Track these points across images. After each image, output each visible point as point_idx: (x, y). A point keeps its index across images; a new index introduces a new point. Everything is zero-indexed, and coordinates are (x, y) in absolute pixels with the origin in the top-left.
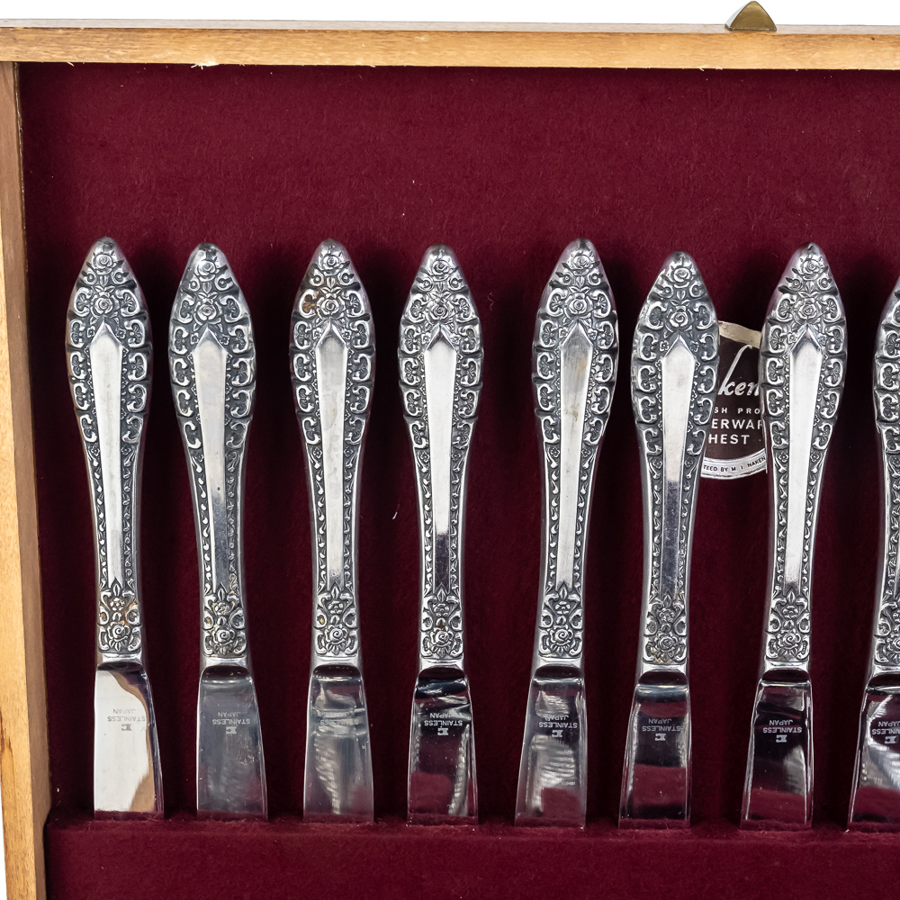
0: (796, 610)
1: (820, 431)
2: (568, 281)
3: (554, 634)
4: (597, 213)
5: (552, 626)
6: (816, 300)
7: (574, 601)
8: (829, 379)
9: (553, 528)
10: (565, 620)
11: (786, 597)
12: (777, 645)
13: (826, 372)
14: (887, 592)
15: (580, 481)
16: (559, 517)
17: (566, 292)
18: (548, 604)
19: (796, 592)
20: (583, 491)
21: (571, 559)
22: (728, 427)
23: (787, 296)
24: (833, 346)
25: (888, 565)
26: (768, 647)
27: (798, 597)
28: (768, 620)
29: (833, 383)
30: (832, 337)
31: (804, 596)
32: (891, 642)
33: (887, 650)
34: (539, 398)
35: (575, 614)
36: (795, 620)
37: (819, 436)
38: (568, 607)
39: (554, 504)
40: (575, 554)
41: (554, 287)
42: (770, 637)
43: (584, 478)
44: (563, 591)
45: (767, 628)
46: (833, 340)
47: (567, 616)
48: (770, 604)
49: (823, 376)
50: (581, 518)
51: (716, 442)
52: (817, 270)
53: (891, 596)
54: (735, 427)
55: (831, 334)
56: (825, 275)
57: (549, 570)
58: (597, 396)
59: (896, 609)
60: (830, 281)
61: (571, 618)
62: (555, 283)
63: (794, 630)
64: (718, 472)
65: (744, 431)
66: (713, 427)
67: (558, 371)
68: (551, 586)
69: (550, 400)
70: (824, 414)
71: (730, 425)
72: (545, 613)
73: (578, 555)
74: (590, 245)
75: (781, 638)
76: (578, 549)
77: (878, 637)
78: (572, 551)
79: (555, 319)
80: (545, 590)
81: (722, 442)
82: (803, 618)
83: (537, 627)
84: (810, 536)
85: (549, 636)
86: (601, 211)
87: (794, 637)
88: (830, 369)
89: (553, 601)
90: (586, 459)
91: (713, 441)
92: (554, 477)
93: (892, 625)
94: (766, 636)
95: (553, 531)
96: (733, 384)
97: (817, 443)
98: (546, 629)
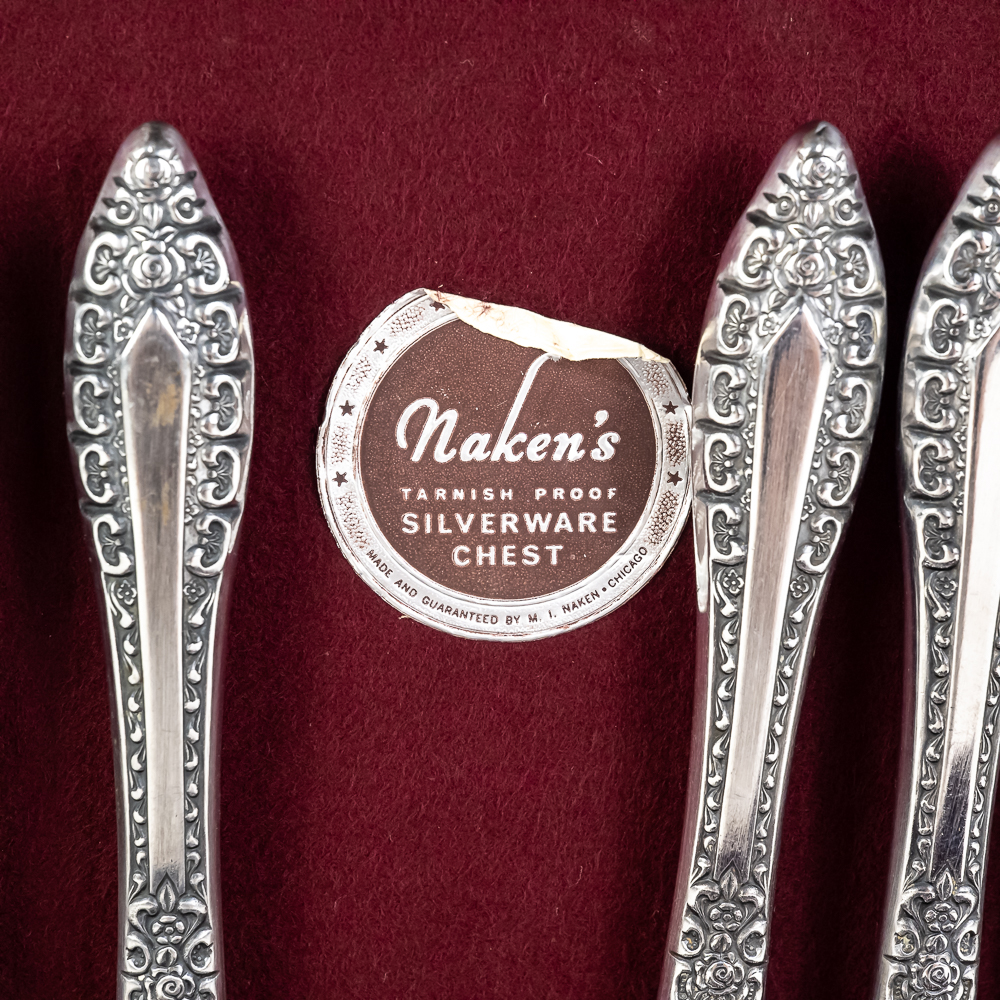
0: (738, 913)
1: (814, 532)
2: (126, 215)
3: (153, 987)
4: (210, 75)
5: (148, 970)
6: (825, 245)
7: (191, 914)
8: (842, 420)
9: (135, 758)
10: (174, 954)
11: (718, 883)
12: (694, 983)
13: (837, 405)
14: (915, 865)
15: (186, 654)
16: (144, 733)
17: (124, 242)
18: (135, 921)
19: (740, 875)
20: (195, 676)
21: (178, 822)
22: (515, 530)
23: (764, 232)
24: (854, 349)
25: (918, 807)
26: (674, 987)
27: (744, 886)
28: (679, 930)
29: (850, 429)
30: (854, 329)
31: (757, 884)
32: (919, 972)
33: (911, 988)
34: (84, 476)
35: (194, 942)
36: (734, 933)
37: (811, 543)
38: (180, 926)
39: (133, 706)
40: (186, 812)
41: (99, 230)
42: (680, 967)
43: (195, 647)
44: (167, 895)
45: (676, 946)
46: (856, 336)
47: (179, 946)
48: (684, 896)
49: (829, 414)
50: (194, 735)
51: (492, 562)
52: (831, 181)
53: (923, 874)
54: (531, 528)
55: (853, 323)
56: (848, 193)
57: (134, 850)
58: (210, 467)
59: (932, 902)
60: (857, 207)
61: (188, 949)
62: (100, 222)
63: (731, 955)
64: (501, 626)
65: (551, 537)
66: (484, 530)
67: (118, 414)
68: (140, 882)
69: (107, 479)
70: (826, 496)
71: (521, 524)
72: (132, 941)
73: (195, 813)
74: (172, 135)
75: (703, 970)
76: (194, 800)
77: (893, 959)
78: (180, 804)
79: (106, 300)
80: (128, 893)
81: (506, 562)
82: (752, 930)
83: (119, 972)
84: (780, 758)
85: (143, 990)
86: (217, 70)
87: (730, 969)
88: (844, 400)
89: (148, 916)
90: (195, 604)
91: (486, 560)
92: (129, 648)
93: (923, 935)
94: (673, 964)
95: (137, 766)
96: (522, 437)
97: (806, 557)
98: (136, 976)
